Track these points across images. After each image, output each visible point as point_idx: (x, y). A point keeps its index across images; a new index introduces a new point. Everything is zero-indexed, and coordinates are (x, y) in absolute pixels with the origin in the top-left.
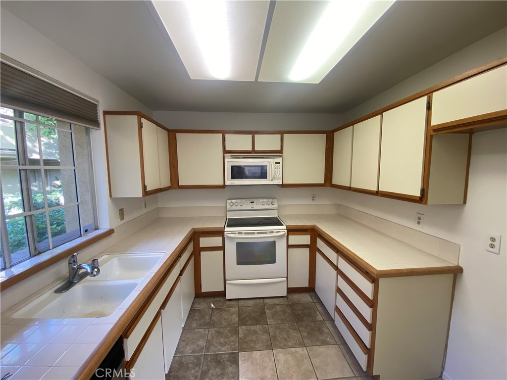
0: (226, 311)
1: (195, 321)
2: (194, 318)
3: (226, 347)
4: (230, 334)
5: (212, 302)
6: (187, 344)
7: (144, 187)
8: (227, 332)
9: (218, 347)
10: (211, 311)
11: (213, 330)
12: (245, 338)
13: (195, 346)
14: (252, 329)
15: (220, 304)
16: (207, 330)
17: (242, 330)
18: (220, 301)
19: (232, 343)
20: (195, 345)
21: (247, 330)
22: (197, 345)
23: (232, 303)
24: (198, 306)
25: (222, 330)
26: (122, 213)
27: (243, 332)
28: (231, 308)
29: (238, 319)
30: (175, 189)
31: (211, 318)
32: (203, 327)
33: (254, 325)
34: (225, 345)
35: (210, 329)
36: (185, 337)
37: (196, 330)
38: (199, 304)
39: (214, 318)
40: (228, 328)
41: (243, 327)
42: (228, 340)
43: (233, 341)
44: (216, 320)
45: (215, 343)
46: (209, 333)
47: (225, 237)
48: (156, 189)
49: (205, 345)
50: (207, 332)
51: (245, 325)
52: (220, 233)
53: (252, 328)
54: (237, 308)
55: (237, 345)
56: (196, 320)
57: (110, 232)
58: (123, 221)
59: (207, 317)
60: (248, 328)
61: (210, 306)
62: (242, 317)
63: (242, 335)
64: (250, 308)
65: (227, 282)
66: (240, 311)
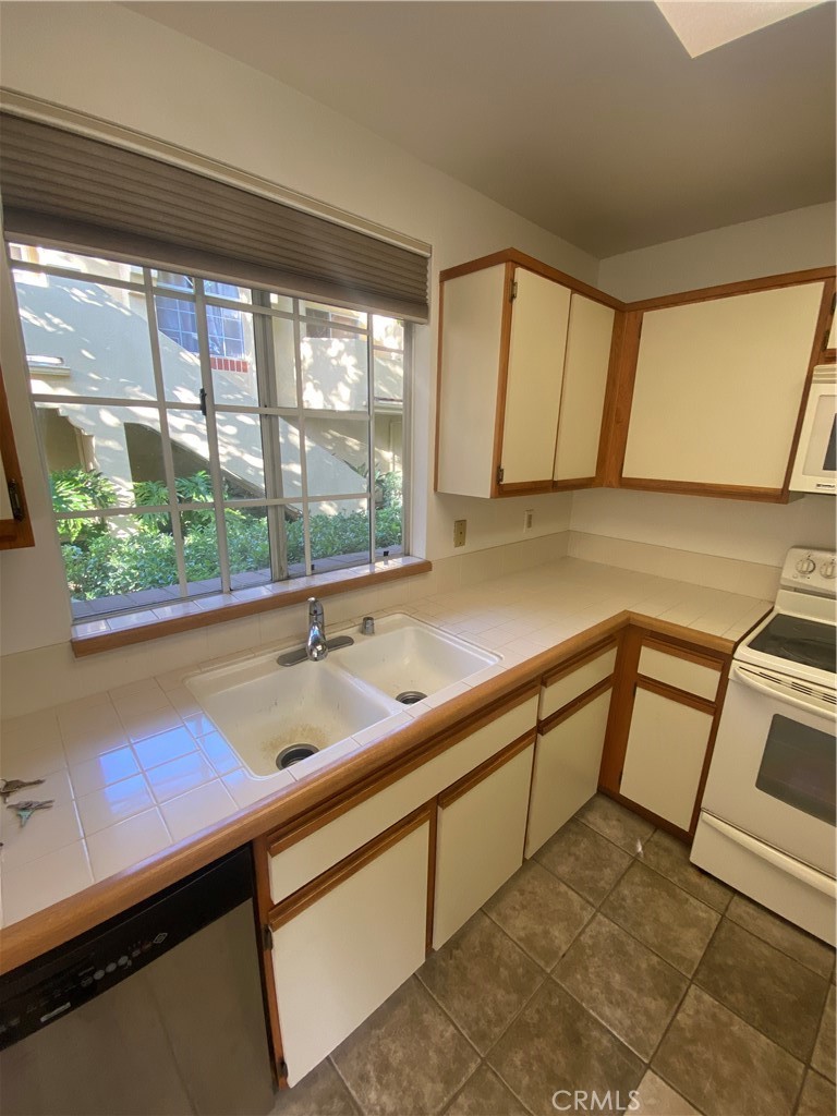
0: (673, 896)
1: (572, 859)
2: (573, 849)
3: (619, 1013)
4: (649, 984)
5: (642, 839)
6: (524, 907)
7: (498, 473)
8: (644, 966)
9: (596, 990)
10: (626, 862)
11: (606, 927)
12: (693, 1041)
13: (539, 929)
14: (735, 1029)
15: (665, 862)
16: (591, 910)
17: (698, 1003)
18: (666, 850)
19: (643, 1019)
20: (541, 927)
21: (714, 1017)
22: (546, 933)
23: (706, 885)
24: (599, 822)
25: (631, 948)
26: (461, 530)
27: (697, 1012)
28: (692, 900)
29: (700, 954)
30: (610, 486)
31: (618, 882)
32: (585, 894)
33: (749, 1021)
34: (618, 1005)
35: (600, 917)
36: (529, 882)
37: (563, 888)
38: (606, 818)
39: (626, 892)
40: (655, 959)
41: (707, 998)
42: (635, 995)
43: (647, 1012)
44: (629, 901)
45: (591, 970)
46: (593, 925)
47: (731, 676)
48: (533, 482)
49: (564, 948)
50: (587, 916)
51: (716, 994)
52: (718, 657)
53: (738, 1027)
54: (715, 917)
55: (655, 1038)
56: (577, 859)
57: (424, 568)
58: (461, 550)
59: (608, 874)
60: (724, 1016)
61: (634, 847)
62: (718, 959)
63: (690, 1022)
64: (767, 952)
65: (704, 816)
66: (722, 934)
